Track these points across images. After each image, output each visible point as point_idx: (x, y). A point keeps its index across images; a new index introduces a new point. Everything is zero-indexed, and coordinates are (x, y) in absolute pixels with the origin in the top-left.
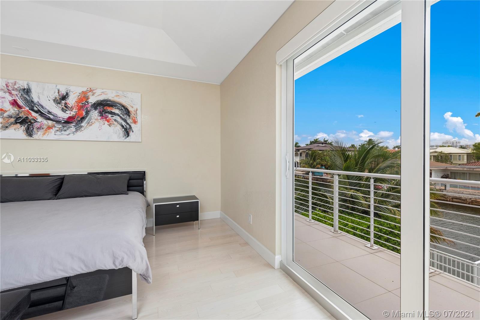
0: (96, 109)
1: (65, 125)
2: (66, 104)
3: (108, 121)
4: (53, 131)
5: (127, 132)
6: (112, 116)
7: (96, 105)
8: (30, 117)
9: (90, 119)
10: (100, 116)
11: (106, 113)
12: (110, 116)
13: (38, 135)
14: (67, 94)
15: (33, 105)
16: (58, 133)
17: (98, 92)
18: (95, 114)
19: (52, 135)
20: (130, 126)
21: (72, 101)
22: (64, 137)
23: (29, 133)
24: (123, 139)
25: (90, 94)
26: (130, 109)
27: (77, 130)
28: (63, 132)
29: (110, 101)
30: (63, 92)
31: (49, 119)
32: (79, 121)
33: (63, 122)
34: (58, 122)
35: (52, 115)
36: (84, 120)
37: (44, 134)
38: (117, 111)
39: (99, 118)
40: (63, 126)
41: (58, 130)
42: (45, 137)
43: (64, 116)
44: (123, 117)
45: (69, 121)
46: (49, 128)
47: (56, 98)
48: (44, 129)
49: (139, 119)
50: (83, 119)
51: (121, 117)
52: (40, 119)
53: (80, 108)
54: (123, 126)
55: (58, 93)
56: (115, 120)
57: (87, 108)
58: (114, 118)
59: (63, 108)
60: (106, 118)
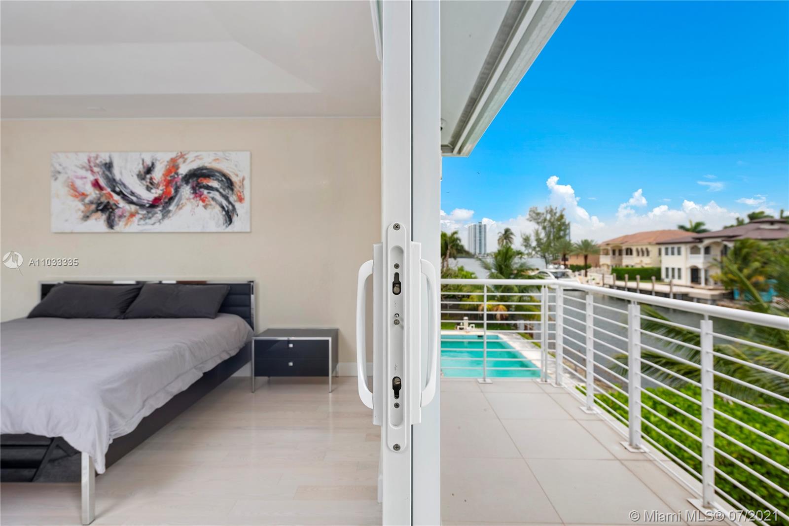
0: (187, 183)
1: (150, 210)
2: (151, 179)
3: (203, 201)
4: (136, 219)
5: (229, 216)
6: (209, 193)
7: (187, 178)
8: (112, 202)
9: (180, 199)
10: (193, 193)
11: (201, 187)
12: (205, 192)
13: (120, 226)
14: (153, 164)
15: (114, 184)
16: (142, 222)
17: (190, 157)
18: (186, 191)
19: (135, 225)
20: (233, 206)
21: (158, 175)
22: (149, 228)
23: (111, 224)
24: (223, 228)
25: (180, 161)
26: (234, 179)
27: (164, 217)
28: (148, 221)
29: (206, 169)
30: (148, 163)
31: (131, 202)
32: (166, 203)
33: (147, 205)
34: (142, 206)
35: (135, 196)
36: (173, 201)
37: (126, 224)
38: (214, 184)
39: (192, 196)
40: (148, 212)
41: (141, 219)
42: (129, 229)
43: (148, 196)
44: (224, 193)
45: (155, 204)
46: (132, 215)
47: (140, 172)
48: (127, 218)
49: (247, 194)
50: (171, 199)
51: (220, 193)
52: (122, 204)
53: (168, 183)
54: (223, 207)
55: (143, 164)
56: (213, 199)
57: (176, 183)
58: (211, 195)
59: (147, 186)
60: (200, 196)
